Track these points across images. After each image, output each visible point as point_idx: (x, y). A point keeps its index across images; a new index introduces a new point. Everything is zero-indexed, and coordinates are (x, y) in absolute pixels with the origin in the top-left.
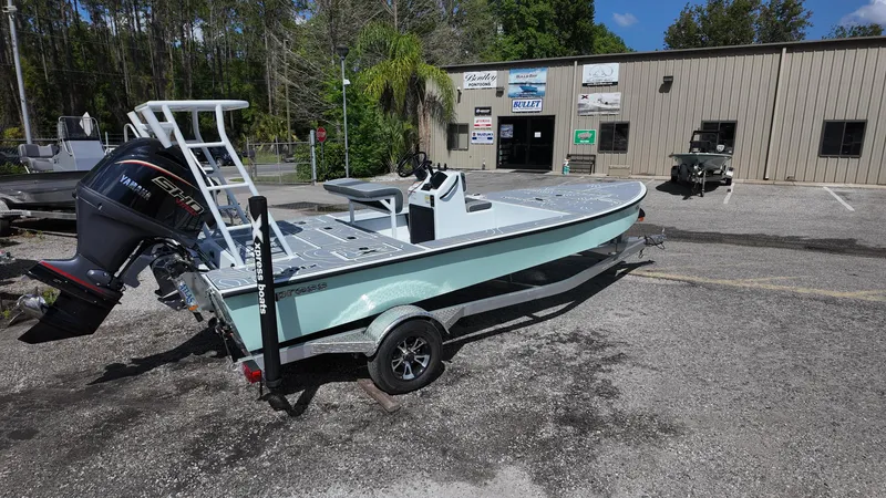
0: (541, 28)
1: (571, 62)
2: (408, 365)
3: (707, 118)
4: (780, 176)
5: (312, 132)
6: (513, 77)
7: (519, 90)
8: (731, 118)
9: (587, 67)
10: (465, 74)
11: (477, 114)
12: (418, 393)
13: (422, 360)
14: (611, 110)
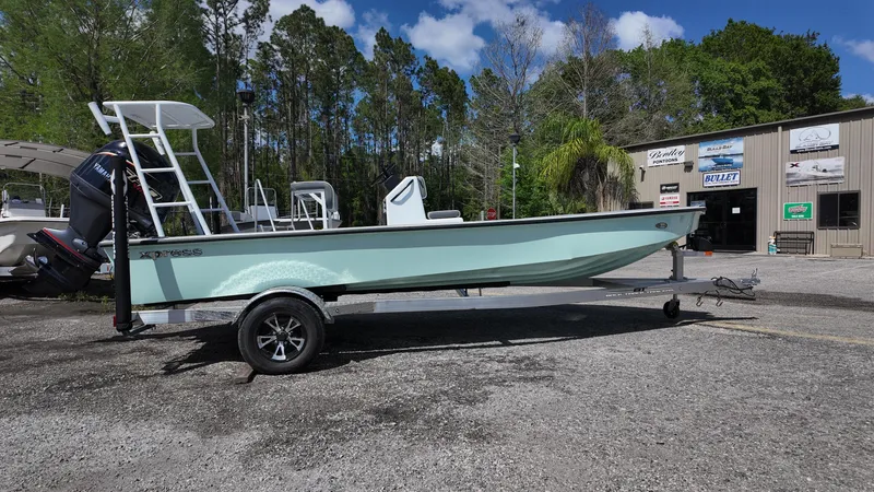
1: (774, 128)
2: (281, 346)
6: (703, 150)
7: (711, 163)
9: (793, 132)
10: (649, 152)
11: (662, 192)
13: (298, 343)
14: (831, 178)
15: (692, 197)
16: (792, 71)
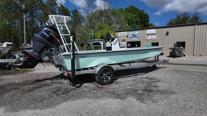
0: (137, 24)
1: (144, 29)
2: (105, 78)
3: (178, 41)
4: (198, 54)
5: (85, 45)
6: (130, 33)
7: (132, 36)
8: (184, 41)
9: (148, 30)
10: (119, 33)
11: (122, 41)
12: (108, 85)
14: (154, 40)
15: (128, 43)
16: (141, 17)
